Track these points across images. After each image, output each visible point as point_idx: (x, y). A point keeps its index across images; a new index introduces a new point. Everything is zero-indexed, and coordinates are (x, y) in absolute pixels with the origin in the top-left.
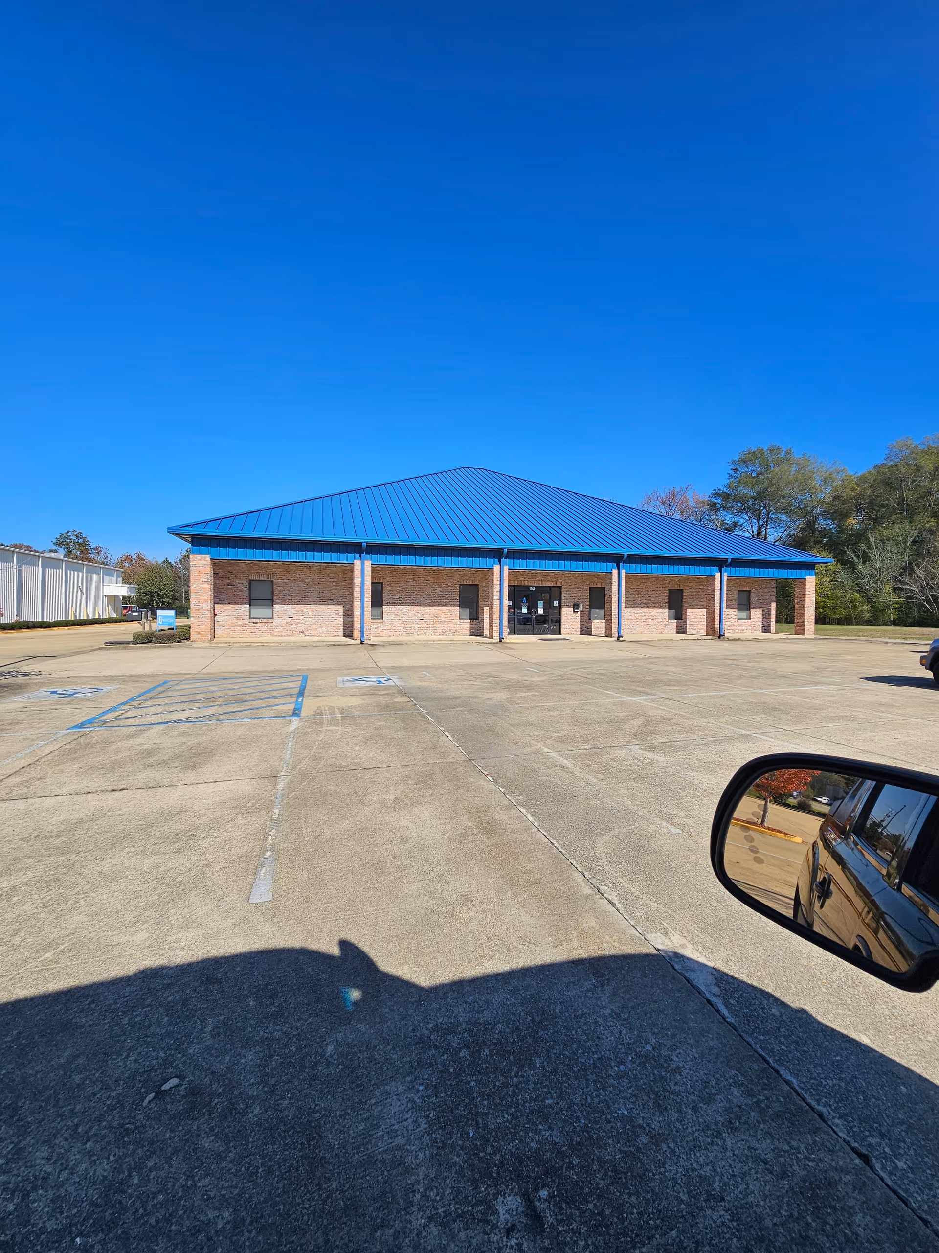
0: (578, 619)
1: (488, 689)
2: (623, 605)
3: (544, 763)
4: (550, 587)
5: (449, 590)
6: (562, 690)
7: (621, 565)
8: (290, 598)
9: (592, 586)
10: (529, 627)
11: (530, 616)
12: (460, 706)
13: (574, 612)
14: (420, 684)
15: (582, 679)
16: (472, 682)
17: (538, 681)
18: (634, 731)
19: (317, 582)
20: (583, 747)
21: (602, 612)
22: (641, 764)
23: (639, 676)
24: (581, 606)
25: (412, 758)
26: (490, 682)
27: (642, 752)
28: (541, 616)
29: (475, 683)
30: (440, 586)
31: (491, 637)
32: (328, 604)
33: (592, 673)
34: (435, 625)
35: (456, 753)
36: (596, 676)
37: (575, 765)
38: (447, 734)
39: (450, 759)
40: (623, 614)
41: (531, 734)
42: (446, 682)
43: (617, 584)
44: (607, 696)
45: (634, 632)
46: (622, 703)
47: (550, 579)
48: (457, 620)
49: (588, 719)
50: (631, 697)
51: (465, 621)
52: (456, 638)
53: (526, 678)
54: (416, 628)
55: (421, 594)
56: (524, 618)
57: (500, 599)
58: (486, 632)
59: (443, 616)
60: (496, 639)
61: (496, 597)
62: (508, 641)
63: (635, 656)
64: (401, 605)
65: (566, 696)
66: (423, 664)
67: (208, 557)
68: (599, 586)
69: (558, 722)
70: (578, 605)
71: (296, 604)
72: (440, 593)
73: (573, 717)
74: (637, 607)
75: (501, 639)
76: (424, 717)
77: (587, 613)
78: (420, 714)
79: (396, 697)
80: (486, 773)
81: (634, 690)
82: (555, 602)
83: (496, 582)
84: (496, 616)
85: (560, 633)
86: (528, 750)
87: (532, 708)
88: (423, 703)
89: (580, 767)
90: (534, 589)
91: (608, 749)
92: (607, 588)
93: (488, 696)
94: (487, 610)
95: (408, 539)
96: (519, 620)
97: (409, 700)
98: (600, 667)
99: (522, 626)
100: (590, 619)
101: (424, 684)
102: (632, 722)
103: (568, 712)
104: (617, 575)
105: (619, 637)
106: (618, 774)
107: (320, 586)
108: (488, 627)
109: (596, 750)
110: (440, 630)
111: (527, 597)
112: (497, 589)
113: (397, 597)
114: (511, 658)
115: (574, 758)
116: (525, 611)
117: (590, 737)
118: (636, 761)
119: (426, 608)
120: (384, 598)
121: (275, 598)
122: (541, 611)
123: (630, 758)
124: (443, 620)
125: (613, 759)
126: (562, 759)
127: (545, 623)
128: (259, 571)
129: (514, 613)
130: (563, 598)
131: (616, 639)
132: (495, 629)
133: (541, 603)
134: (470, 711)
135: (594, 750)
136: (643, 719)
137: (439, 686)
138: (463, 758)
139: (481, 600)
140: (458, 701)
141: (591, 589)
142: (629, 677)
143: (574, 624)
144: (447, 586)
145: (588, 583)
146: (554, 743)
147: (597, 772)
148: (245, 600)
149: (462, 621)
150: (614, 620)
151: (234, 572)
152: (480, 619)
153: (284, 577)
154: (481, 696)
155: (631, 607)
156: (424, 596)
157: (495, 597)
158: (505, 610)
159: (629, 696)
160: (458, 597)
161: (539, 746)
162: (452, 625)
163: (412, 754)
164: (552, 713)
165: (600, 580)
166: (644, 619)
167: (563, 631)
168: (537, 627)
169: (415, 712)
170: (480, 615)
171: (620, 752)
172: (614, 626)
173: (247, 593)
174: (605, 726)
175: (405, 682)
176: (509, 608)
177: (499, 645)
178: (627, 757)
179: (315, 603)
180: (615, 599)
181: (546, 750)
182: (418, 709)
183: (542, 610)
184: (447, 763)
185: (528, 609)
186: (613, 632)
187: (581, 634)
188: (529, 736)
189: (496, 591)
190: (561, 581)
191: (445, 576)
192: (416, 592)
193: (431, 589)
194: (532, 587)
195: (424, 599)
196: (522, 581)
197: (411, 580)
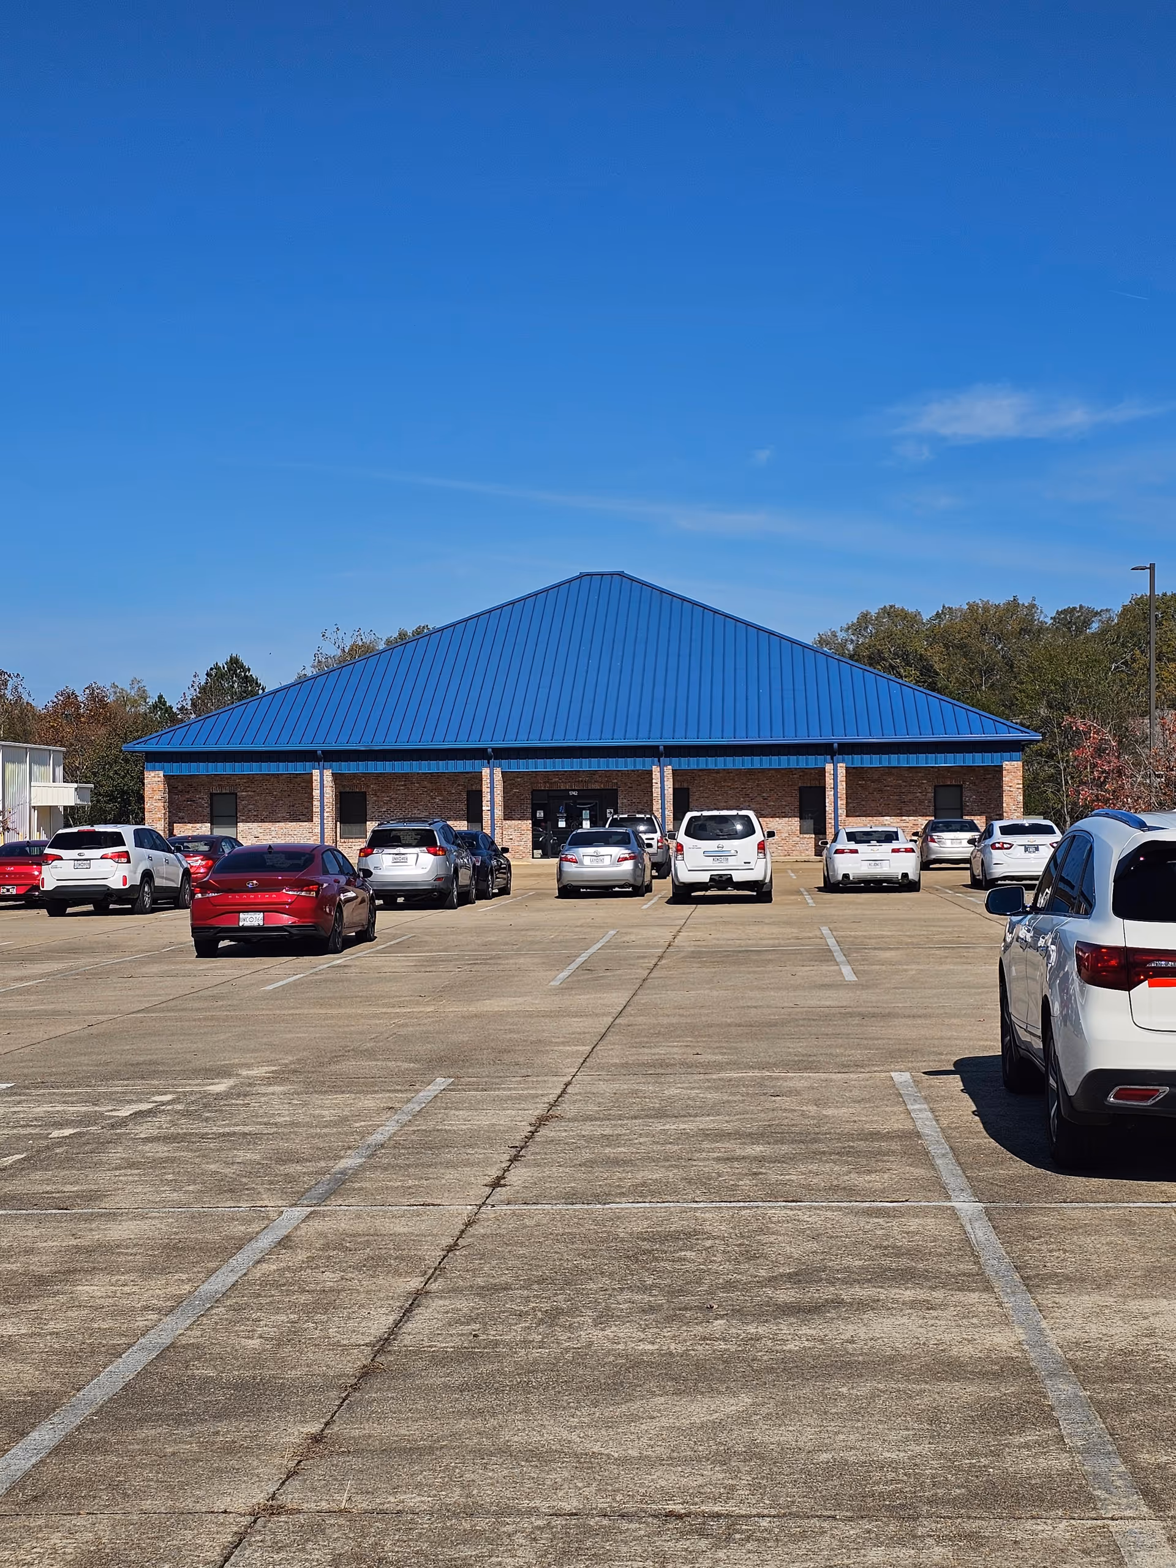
4: (600, 791)
5: (454, 798)
8: (255, 813)
19: (286, 794)
30: (440, 794)
32: (299, 820)
47: (599, 780)
55: (416, 805)
67: (161, 774)
71: (263, 821)
72: (440, 803)
82: (608, 811)
90: (574, 793)
104: (658, 774)
107: (290, 799)
111: (565, 805)
113: (384, 809)
120: (369, 812)
121: (239, 814)
122: (587, 824)
128: (221, 783)
130: (620, 804)
133: (586, 814)
144: (450, 794)
148: (206, 818)
151: (194, 785)
153: (249, 789)
156: (420, 807)
160: (465, 808)
173: (208, 809)
179: (285, 820)
183: (588, 822)
185: (567, 823)
189: (486, 800)
190: (616, 781)
191: (447, 780)
192: (408, 803)
193: (429, 798)
194: (574, 790)
195: (419, 812)
196: (555, 782)
197: (402, 788)
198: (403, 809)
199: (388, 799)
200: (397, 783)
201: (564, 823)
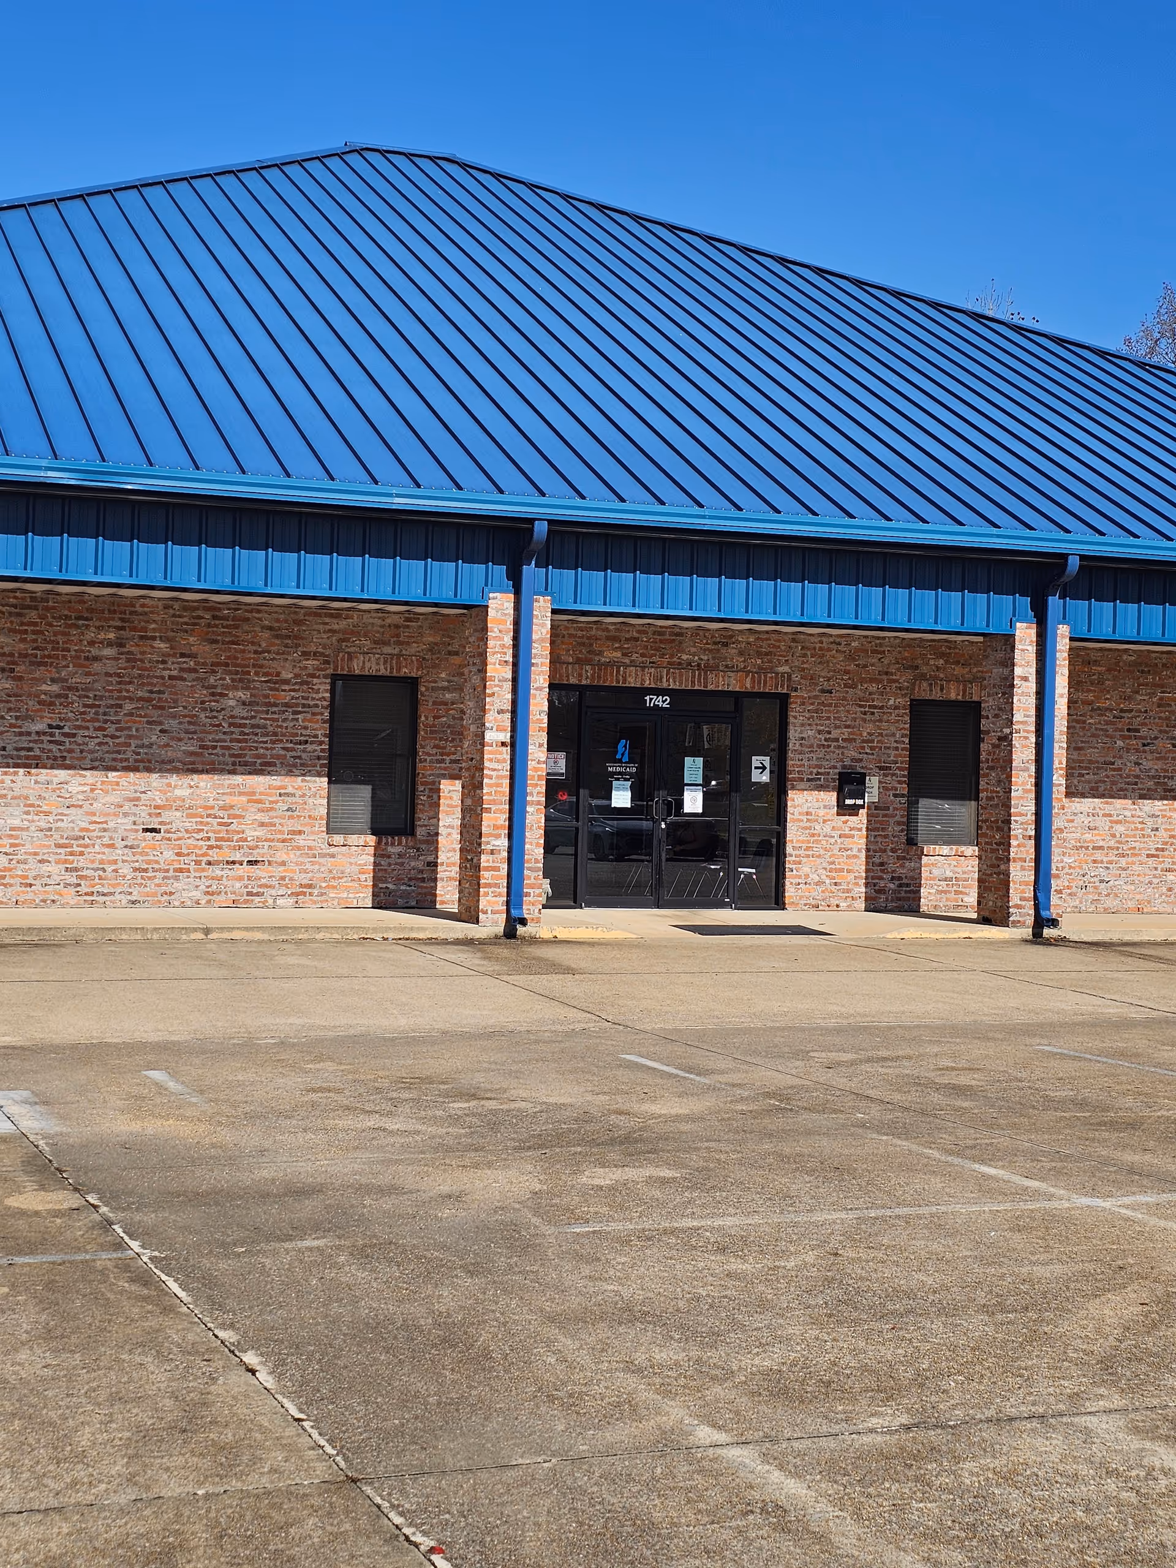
0: (860, 842)
1: (449, 1150)
2: (1059, 780)
3: (693, 1496)
4: (737, 697)
5: (286, 697)
6: (782, 1157)
7: (1054, 602)
9: (924, 692)
10: (638, 871)
11: (646, 825)
12: (317, 1227)
13: (843, 809)
14: (136, 1127)
15: (875, 1111)
16: (372, 1122)
17: (677, 1118)
18: (1101, 1347)
20: (874, 1422)
21: (964, 812)
22: (1131, 1496)
23: (1129, 1101)
24: (873, 783)
25: (80, 1473)
26: (455, 1120)
27: (1136, 1444)
28: (691, 823)
29: (393, 1125)
30: (242, 681)
31: (469, 914)
33: (917, 1082)
34: (214, 855)
35: (291, 1449)
36: (936, 1098)
37: (839, 1502)
38: (251, 1358)
39: (259, 1481)
40: (1057, 823)
41: (640, 1358)
42: (251, 1117)
43: (1032, 686)
44: (986, 1188)
45: (1110, 903)
46: (1050, 1219)
47: (739, 661)
48: (316, 837)
49: (897, 1293)
50: (1094, 1192)
51: (353, 839)
52: (311, 914)
53: (620, 1102)
54: (126, 870)
55: (155, 715)
56: (620, 833)
57: (516, 745)
58: (447, 894)
59: (253, 815)
60: (492, 923)
61: (496, 733)
62: (545, 933)
63: (1113, 1011)
64: (59, 762)
65: (800, 1185)
66: (153, 1037)
68: (953, 694)
69: (763, 1305)
70: (862, 781)
72: (241, 711)
73: (829, 1281)
74: (1121, 794)
75: (513, 923)
76: (144, 1279)
77: (900, 816)
78: (126, 1267)
79: (19, 1190)
80: (426, 1543)
81: (1106, 1162)
82: (756, 761)
83: (499, 670)
84: (494, 819)
85: (779, 903)
86: (621, 1433)
87: (646, 1237)
88: (149, 1218)
89: (858, 1516)
90: (662, 702)
91: (989, 1433)
92: (989, 704)
93: (443, 1183)
94: (451, 791)
95: (97, 465)
96: (596, 839)
97: (74, 1201)
98: (954, 1056)
99: (604, 870)
100: (911, 842)
101: (152, 1127)
102: (1093, 1306)
103: (810, 1258)
104: (1032, 649)
105: (1042, 922)
106: (1028, 1543)
108: (454, 871)
109: (934, 1436)
110: (234, 881)
111: (635, 737)
112: (499, 696)
113: (40, 726)
114: (561, 1012)
115: (832, 1469)
116: (621, 798)
117: (906, 1374)
118: (1111, 1486)
119: (174, 779)
122: (693, 802)
123: (1084, 1470)
124: (251, 833)
125: (1008, 1478)
126: (776, 1476)
127: (711, 860)
129: (575, 810)
130: (793, 744)
131: (1027, 932)
132: (486, 876)
133: (693, 767)
134: (363, 1254)
135: (920, 1434)
136: (1145, 1296)
137: (226, 1136)
138: (321, 1471)
139: (426, 749)
140: (309, 1208)
141: (919, 709)
142: (1083, 1104)
143: (842, 862)
144: (276, 682)
145: (905, 678)
146: (743, 1402)
147: (932, 1536)
149: (338, 839)
150: (1021, 848)
152: (420, 832)
154: (409, 1183)
155: (1095, 793)
156: (172, 724)
157: (489, 736)
158: (536, 793)
159: (1083, 1191)
160: (321, 730)
161: (675, 1412)
162: (293, 856)
163: (81, 1457)
164: (736, 1265)
165: (958, 670)
166: (1152, 846)
167: (790, 891)
168: (678, 871)
169: (106, 1258)
170: (422, 818)
171: (1039, 1442)
172: (1021, 876)
174: (977, 1325)
175: (63, 1118)
176: (553, 786)
177: (504, 952)
178: (1070, 1468)
180: (1023, 753)
181: (705, 1434)
182: (120, 1245)
183: (699, 796)
184: (244, 1494)
185: (637, 794)
186: (1014, 899)
187: (873, 906)
188: (631, 1367)
189: (496, 707)
190: (785, 669)
191: (266, 634)
192: (128, 706)
193: (201, 693)
194: (659, 692)
195: (165, 740)
196: (611, 664)
197: (108, 652)
198: (111, 729)
199: (55, 688)
200: (90, 635)
201: (629, 794)
